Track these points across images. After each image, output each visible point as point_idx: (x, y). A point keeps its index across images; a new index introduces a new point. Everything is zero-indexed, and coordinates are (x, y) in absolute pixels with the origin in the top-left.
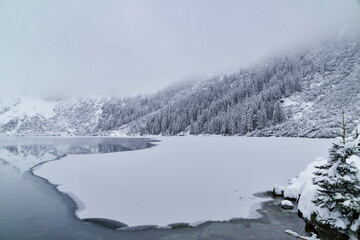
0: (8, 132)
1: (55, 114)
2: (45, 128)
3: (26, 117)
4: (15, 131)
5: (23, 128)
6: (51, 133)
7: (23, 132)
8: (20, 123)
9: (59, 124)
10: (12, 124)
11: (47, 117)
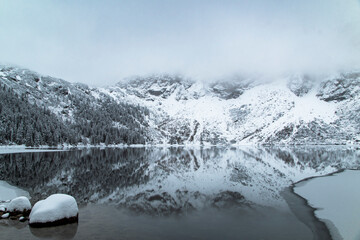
0: (283, 141)
1: (337, 118)
2: (325, 135)
3: (301, 122)
4: (290, 139)
5: (299, 135)
6: (333, 141)
7: (299, 140)
8: (295, 130)
9: (343, 130)
10: (287, 131)
11: (327, 121)
